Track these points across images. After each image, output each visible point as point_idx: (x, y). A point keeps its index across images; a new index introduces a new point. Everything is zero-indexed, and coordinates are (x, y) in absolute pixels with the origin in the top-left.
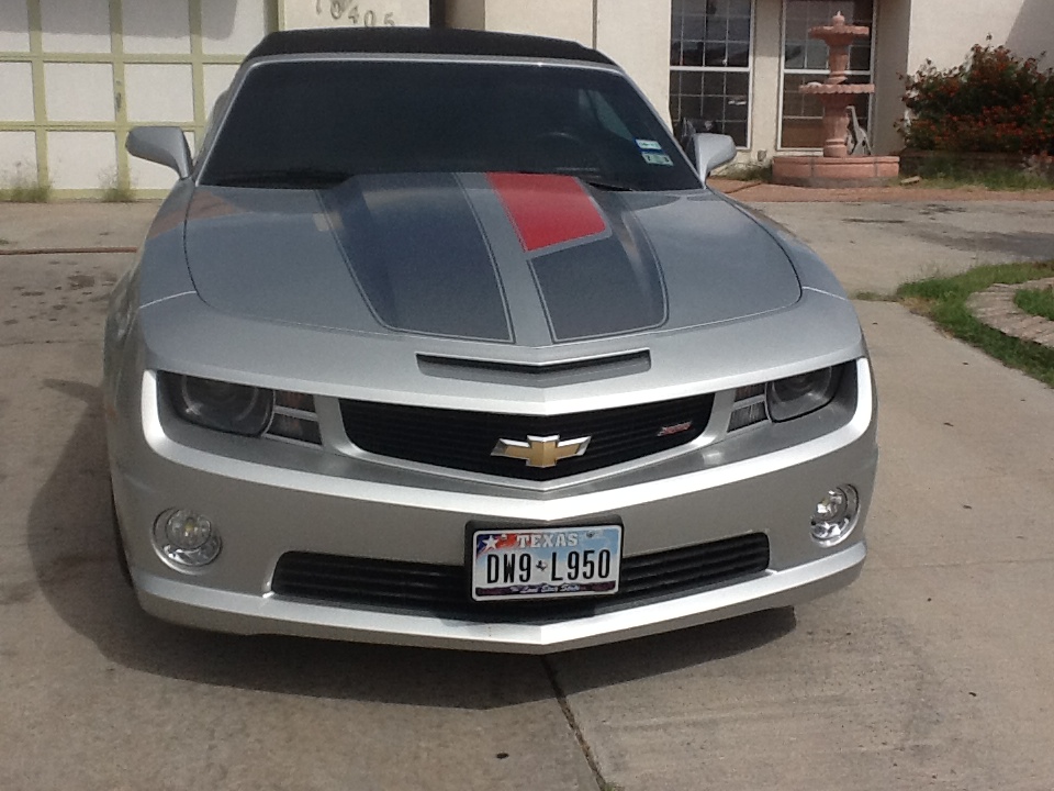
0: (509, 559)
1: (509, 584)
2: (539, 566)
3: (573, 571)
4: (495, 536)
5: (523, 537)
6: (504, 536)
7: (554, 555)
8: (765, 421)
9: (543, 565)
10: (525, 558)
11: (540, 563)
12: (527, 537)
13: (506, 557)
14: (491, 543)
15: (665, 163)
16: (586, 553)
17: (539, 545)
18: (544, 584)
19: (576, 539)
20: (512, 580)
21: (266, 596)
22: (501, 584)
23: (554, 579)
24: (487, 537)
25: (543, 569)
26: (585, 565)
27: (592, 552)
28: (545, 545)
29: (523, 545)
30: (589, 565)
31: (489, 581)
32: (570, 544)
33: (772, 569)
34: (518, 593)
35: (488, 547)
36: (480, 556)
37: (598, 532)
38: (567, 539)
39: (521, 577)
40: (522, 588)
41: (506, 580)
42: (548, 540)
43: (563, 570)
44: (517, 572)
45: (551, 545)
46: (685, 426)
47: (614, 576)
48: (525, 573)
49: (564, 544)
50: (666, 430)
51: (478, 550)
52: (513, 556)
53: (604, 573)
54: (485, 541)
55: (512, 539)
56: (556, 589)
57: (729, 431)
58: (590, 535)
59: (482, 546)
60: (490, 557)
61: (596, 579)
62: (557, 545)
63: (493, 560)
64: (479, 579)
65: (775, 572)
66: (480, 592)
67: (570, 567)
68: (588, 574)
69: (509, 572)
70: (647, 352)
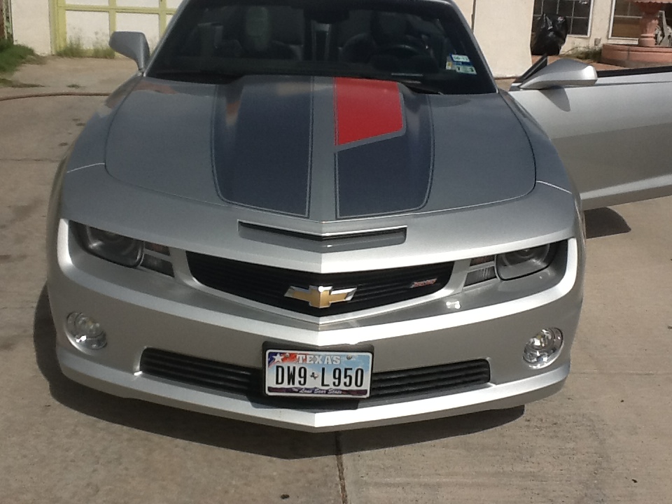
0: (291, 369)
1: (291, 386)
2: (313, 375)
3: (337, 381)
4: (281, 354)
5: (301, 356)
6: (288, 354)
7: (323, 369)
8: (495, 279)
9: (315, 376)
10: (303, 370)
11: (313, 373)
12: (304, 356)
13: (289, 368)
14: (278, 358)
15: (471, 72)
16: (346, 370)
17: (312, 362)
18: (316, 388)
19: (339, 360)
20: (293, 384)
21: (136, 374)
22: (285, 385)
23: (323, 385)
24: (276, 354)
25: (315, 378)
26: (345, 377)
27: (351, 369)
28: (316, 362)
29: (301, 361)
30: (348, 378)
31: (277, 383)
32: (334, 363)
33: (492, 383)
34: (298, 392)
35: (276, 361)
36: (271, 366)
37: (355, 357)
38: (332, 361)
39: (300, 382)
40: (301, 389)
41: (289, 383)
42: (319, 360)
43: (329, 379)
44: (297, 378)
45: (320, 362)
46: (431, 281)
47: (367, 385)
48: (302, 380)
49: (330, 363)
50: (416, 284)
51: (269, 362)
52: (294, 368)
53: (359, 383)
54: (274, 357)
55: (293, 357)
56: (325, 392)
57: (465, 286)
58: (349, 358)
59: (272, 360)
60: (278, 367)
61: (353, 387)
62: (326, 363)
63: (280, 370)
64: (270, 381)
65: (494, 385)
66: (271, 389)
67: (334, 377)
68: (348, 384)
69: (291, 378)
70: (405, 229)
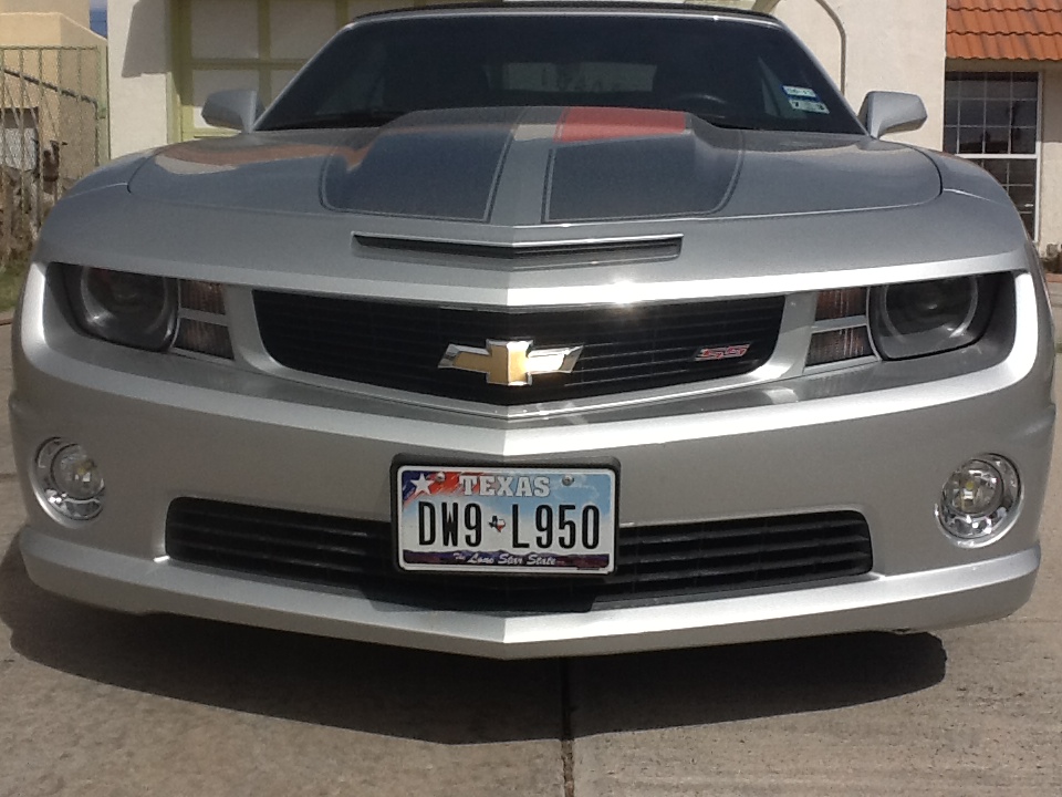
0: (450, 510)
1: (450, 548)
2: (494, 523)
3: (544, 535)
4: (426, 474)
5: (468, 478)
6: (441, 475)
7: (515, 508)
8: (871, 357)
9: (500, 523)
10: (473, 510)
11: (495, 518)
12: (474, 478)
13: (444, 505)
14: (422, 484)
15: (820, 111)
16: (563, 509)
17: (492, 492)
18: (502, 552)
19: (547, 487)
20: (455, 544)
21: (158, 560)
22: (438, 547)
23: (516, 544)
24: (416, 475)
25: (499, 528)
26: (562, 527)
27: (573, 507)
28: (500, 493)
29: (468, 491)
30: (567, 527)
31: (422, 542)
32: (537, 492)
33: (876, 571)
34: (460, 562)
35: (418, 491)
36: (407, 503)
37: (580, 477)
38: (534, 488)
39: (468, 538)
40: (469, 556)
41: (446, 543)
42: (505, 485)
43: (528, 532)
44: (462, 531)
45: (510, 493)
46: (738, 351)
47: (606, 546)
48: (473, 533)
49: (529, 494)
50: (706, 354)
51: (404, 494)
52: (455, 506)
53: (590, 542)
54: (415, 482)
55: (451, 482)
56: (521, 561)
57: (807, 365)
58: (567, 482)
59: (409, 488)
60: (422, 505)
61: (579, 549)
62: (519, 494)
63: (427, 510)
64: (408, 539)
65: (882, 578)
66: (411, 557)
67: (540, 528)
68: (567, 542)
69: (450, 529)
70: (679, 239)
